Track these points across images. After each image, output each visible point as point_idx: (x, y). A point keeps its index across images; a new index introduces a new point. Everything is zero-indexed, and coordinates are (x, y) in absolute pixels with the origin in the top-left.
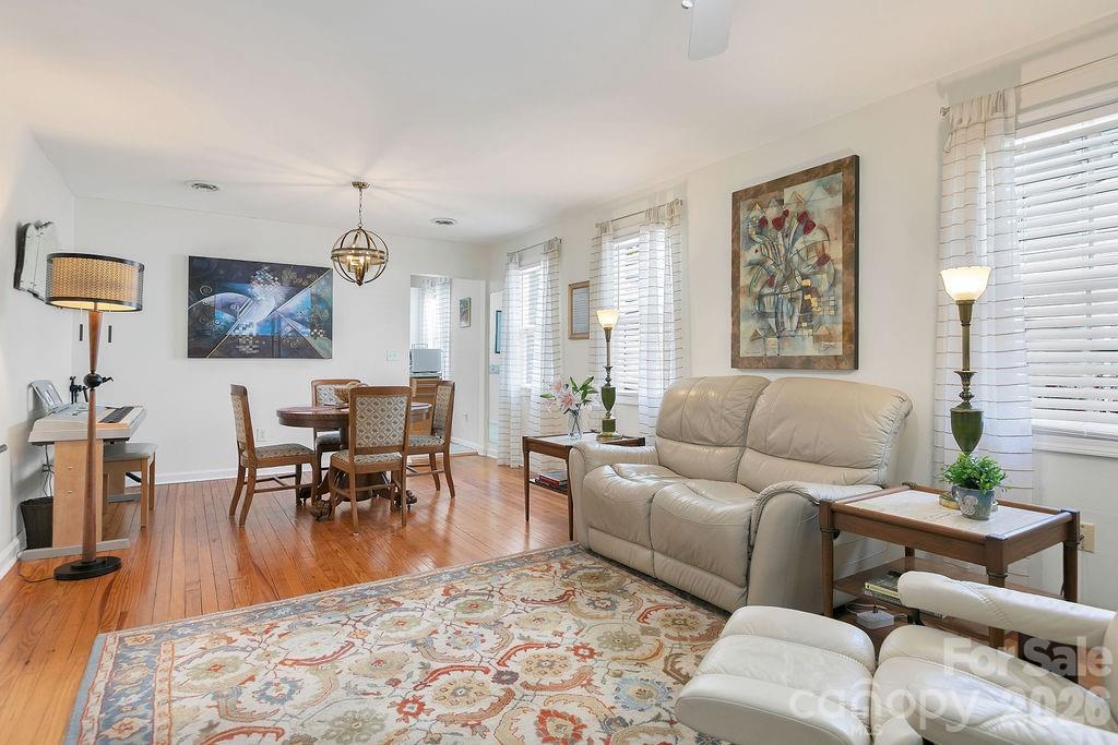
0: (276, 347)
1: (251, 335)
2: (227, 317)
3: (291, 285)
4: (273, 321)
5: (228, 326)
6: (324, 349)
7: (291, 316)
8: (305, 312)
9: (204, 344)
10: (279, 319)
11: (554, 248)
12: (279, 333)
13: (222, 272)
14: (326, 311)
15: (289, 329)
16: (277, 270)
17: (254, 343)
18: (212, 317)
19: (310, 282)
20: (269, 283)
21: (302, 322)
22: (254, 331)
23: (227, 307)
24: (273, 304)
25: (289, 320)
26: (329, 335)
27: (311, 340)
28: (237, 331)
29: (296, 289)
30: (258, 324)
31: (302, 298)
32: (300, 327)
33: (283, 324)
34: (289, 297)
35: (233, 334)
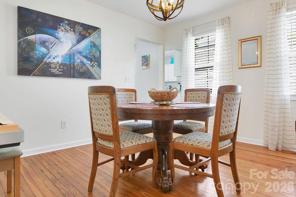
0: (72, 71)
1: (58, 63)
2: (43, 50)
3: (80, 34)
4: (70, 55)
5: (44, 56)
6: (97, 74)
7: (80, 53)
8: (87, 52)
9: (28, 66)
10: (74, 54)
11: (226, 22)
12: (74, 62)
13: (40, 20)
14: (98, 52)
15: (79, 61)
16: (72, 24)
17: (60, 68)
18: (33, 49)
19: (90, 34)
20: (67, 31)
21: (86, 57)
22: (59, 60)
23: (43, 43)
24: (70, 45)
25: (79, 55)
26: (99, 66)
27: (90, 68)
28: (50, 60)
29: (82, 37)
30: (62, 56)
31: (85, 43)
32: (85, 60)
33: (76, 57)
34: (79, 42)
35: (48, 61)
